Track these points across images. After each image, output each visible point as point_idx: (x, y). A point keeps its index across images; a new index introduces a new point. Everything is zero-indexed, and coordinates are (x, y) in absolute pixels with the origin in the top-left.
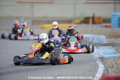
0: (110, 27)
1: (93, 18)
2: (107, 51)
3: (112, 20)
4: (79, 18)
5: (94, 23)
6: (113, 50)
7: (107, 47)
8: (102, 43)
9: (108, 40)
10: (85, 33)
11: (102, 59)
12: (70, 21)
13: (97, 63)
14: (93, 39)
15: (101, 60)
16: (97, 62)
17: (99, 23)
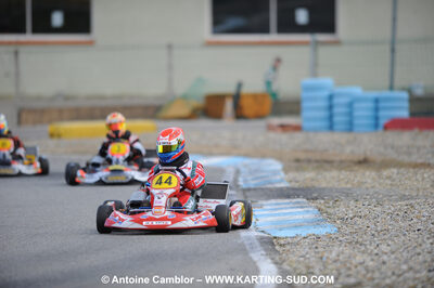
0: (298, 128)
1: (237, 98)
2: (287, 217)
3: (305, 105)
4: (185, 97)
5: (239, 115)
6: (308, 211)
7: (287, 201)
8: (269, 186)
9: (292, 175)
10: (210, 154)
11: (270, 243)
12: (152, 111)
13: (251, 258)
14: (238, 172)
15: (265, 250)
16: (252, 255)
17: (259, 116)
